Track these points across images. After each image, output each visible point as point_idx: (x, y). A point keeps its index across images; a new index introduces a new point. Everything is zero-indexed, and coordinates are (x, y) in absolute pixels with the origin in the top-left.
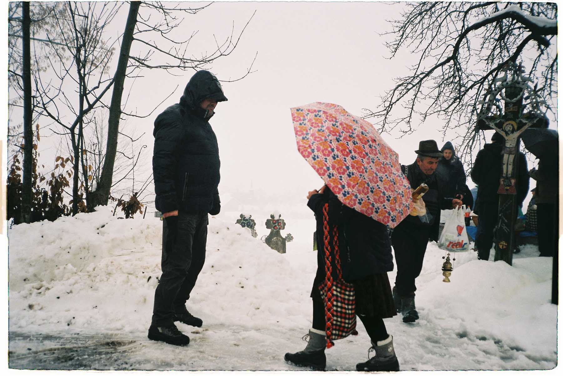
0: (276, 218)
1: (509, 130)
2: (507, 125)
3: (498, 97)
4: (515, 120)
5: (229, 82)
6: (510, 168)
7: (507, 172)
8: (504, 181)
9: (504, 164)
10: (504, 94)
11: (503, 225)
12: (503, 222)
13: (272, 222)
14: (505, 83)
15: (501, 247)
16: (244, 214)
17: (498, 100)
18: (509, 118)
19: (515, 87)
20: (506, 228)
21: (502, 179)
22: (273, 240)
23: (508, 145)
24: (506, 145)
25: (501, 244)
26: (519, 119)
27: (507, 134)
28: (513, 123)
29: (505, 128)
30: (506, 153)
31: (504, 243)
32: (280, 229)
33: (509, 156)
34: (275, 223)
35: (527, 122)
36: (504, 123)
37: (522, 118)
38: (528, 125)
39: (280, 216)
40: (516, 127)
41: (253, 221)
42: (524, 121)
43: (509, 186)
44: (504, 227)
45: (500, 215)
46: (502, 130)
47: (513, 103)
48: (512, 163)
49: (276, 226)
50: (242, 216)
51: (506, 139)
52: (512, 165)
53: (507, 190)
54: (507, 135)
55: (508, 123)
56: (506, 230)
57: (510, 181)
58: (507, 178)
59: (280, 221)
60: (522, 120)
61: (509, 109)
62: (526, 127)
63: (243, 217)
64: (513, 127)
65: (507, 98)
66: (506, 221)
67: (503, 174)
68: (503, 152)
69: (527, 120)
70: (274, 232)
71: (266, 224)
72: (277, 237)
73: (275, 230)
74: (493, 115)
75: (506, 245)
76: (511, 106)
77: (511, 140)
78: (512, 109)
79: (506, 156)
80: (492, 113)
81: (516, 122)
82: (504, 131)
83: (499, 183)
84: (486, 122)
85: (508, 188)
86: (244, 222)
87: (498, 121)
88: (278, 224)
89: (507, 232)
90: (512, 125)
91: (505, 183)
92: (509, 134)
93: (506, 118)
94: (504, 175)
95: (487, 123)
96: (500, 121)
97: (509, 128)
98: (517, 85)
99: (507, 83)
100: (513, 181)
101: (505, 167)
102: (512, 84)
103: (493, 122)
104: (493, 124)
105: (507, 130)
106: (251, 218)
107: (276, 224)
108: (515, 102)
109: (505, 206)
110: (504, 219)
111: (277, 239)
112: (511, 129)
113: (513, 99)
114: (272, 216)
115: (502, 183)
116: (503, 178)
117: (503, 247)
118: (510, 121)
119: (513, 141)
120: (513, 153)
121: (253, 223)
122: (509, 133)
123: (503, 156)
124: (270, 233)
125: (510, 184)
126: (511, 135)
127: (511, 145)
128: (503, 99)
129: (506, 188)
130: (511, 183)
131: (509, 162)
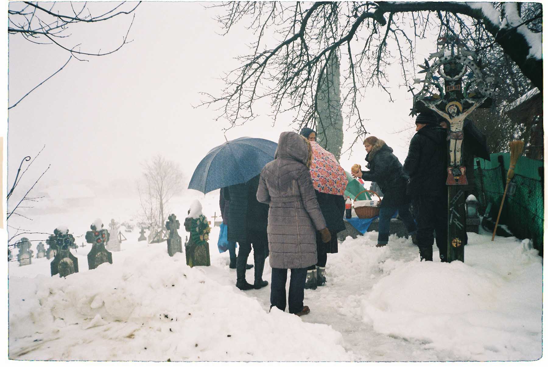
0: (99, 229)
1: (454, 112)
2: (451, 106)
3: (436, 74)
4: (459, 101)
5: (99, 55)
6: (459, 155)
7: (455, 160)
8: (452, 170)
9: (451, 151)
10: (443, 71)
11: (455, 220)
12: (455, 216)
13: (94, 234)
14: (443, 59)
15: (454, 245)
16: (59, 229)
17: (437, 79)
18: (452, 99)
19: (456, 63)
20: (459, 223)
21: (449, 169)
22: (97, 256)
23: (453, 129)
24: (451, 129)
25: (454, 242)
26: (464, 99)
27: (451, 116)
28: (457, 103)
29: (448, 109)
30: (452, 138)
31: (458, 241)
32: (104, 241)
33: (456, 141)
34: (98, 236)
35: (473, 102)
36: (446, 105)
37: (467, 98)
38: (476, 105)
39: (102, 226)
40: (461, 108)
41: (71, 236)
42: (470, 102)
43: (458, 175)
44: (457, 223)
45: (451, 209)
46: (446, 112)
47: (455, 81)
48: (460, 150)
49: (99, 239)
50: (56, 231)
51: (451, 123)
52: (460, 152)
53: (457, 180)
54: (452, 118)
55: (451, 104)
56: (459, 224)
57: (459, 170)
58: (456, 166)
59: (104, 232)
60: (467, 100)
61: (451, 88)
62: (473, 108)
63: (59, 233)
64: (458, 108)
65: (447, 76)
66: (458, 215)
67: (450, 162)
68: (449, 138)
69: (473, 101)
70: (97, 246)
71: (87, 237)
72: (101, 251)
73: (98, 244)
74: (431, 95)
75: (460, 242)
76: (453, 84)
77: (457, 124)
78: (455, 88)
79: (453, 142)
80: (431, 93)
81: (461, 103)
82: (448, 114)
83: (446, 173)
84: (425, 103)
85: (458, 178)
86: (61, 238)
87: (439, 102)
88: (102, 236)
89: (460, 227)
90: (456, 106)
91: (454, 173)
92: (453, 117)
93: (447, 97)
94: (452, 164)
95: (426, 105)
96: (442, 102)
97: (453, 110)
98: (458, 61)
99: (446, 59)
100: (463, 170)
101: (452, 154)
102: (451, 59)
103: (433, 103)
104: (434, 106)
105: (451, 113)
106: (69, 233)
107: (100, 237)
108: (458, 80)
109: (456, 198)
110: (456, 213)
111: (102, 253)
112: (456, 111)
113: (454, 76)
114: (93, 227)
115: (450, 172)
116: (451, 167)
117: (456, 245)
118: (453, 102)
119: (460, 124)
120: (459, 138)
121: (71, 238)
122: (454, 115)
123: (449, 141)
124: (92, 248)
125: (459, 173)
126: (456, 117)
127: (457, 128)
128: (442, 76)
129: (455, 178)
130: (461, 172)
131: (457, 149)
